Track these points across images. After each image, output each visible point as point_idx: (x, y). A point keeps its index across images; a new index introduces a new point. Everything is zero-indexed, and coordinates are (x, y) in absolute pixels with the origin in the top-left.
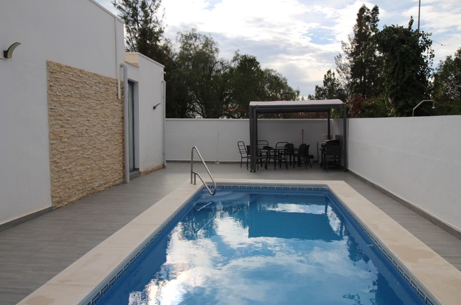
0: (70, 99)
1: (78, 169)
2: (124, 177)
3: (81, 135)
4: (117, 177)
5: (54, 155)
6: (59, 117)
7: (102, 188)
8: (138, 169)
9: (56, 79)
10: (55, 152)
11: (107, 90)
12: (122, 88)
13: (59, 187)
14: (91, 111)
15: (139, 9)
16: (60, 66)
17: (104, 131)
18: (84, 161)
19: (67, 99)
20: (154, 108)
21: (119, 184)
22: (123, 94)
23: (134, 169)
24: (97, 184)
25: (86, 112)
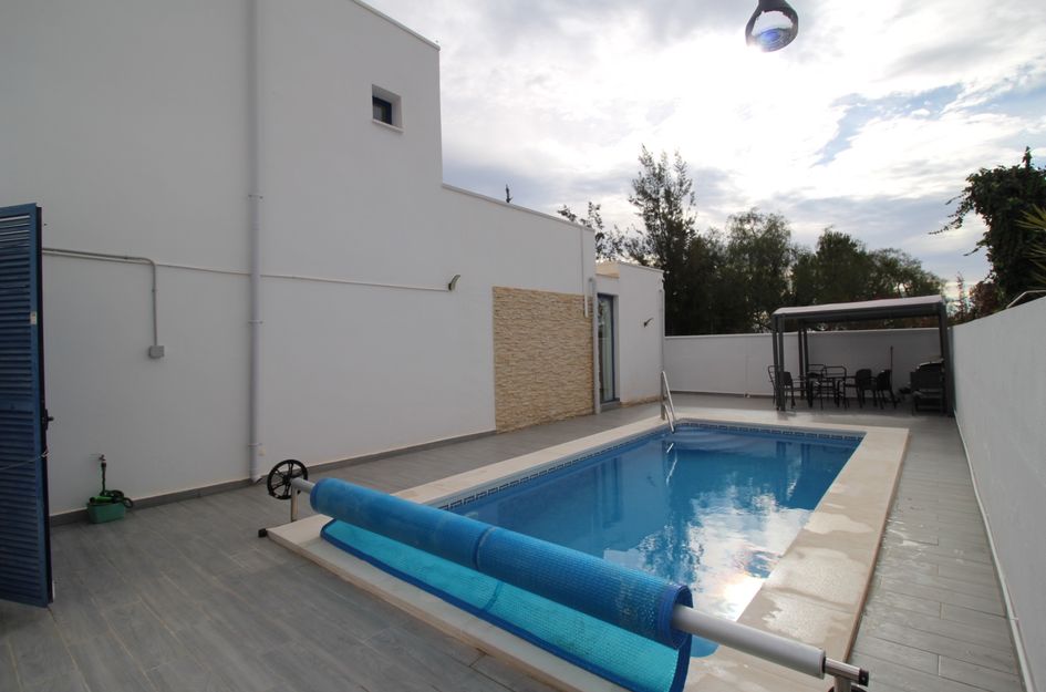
0: (520, 322)
1: (529, 394)
2: (593, 407)
3: (532, 358)
4: (583, 406)
5: (499, 379)
6: (506, 341)
7: (560, 417)
8: (619, 399)
9: (504, 304)
10: (500, 375)
11: (569, 309)
12: (591, 305)
13: (504, 411)
14: (546, 333)
15: (662, 200)
16: (506, 290)
17: (565, 354)
18: (537, 386)
19: (515, 322)
20: (645, 324)
21: (586, 415)
22: (591, 311)
23: (615, 399)
24: (554, 412)
25: (540, 334)
